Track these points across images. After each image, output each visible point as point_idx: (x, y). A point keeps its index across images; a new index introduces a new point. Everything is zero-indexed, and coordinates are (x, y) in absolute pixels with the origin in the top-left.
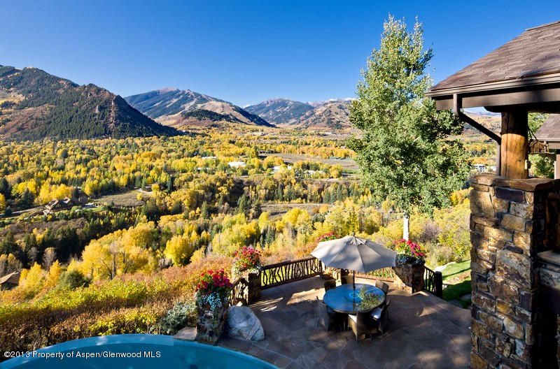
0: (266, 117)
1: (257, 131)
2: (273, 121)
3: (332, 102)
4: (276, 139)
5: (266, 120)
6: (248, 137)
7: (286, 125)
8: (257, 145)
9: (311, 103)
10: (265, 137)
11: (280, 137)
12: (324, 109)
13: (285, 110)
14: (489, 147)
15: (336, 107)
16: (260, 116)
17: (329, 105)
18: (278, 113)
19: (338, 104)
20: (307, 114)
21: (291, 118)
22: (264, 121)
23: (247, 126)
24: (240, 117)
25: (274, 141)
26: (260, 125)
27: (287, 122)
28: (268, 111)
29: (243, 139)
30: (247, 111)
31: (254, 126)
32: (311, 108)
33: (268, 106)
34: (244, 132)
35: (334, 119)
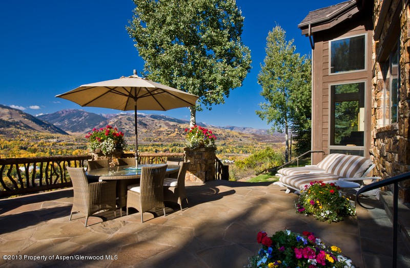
0: (61, 126)
1: (53, 138)
2: (68, 129)
3: (122, 115)
4: (72, 145)
5: (61, 128)
6: (42, 143)
7: (82, 133)
8: (52, 151)
9: (104, 115)
10: (61, 143)
11: (76, 143)
12: (116, 120)
13: (80, 120)
14: (224, 148)
15: (126, 118)
16: (54, 124)
17: (119, 117)
18: (73, 123)
19: (127, 117)
20: (101, 124)
21: (86, 127)
22: (59, 129)
23: (41, 133)
24: (32, 124)
25: (70, 147)
26: (56, 132)
27: (83, 131)
28: (63, 120)
29: (36, 145)
30: (41, 119)
31: (47, 133)
32: (104, 119)
33: (63, 115)
34: (37, 138)
35: (124, 128)
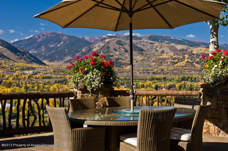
0: (38, 54)
1: (28, 69)
2: (45, 58)
3: (110, 37)
4: (50, 78)
5: (38, 57)
6: (17, 76)
7: (61, 63)
8: (28, 85)
9: (87, 38)
10: (37, 76)
11: (54, 76)
12: (102, 44)
13: (59, 45)
15: (115, 41)
16: (30, 52)
17: (107, 41)
18: (51, 49)
19: (117, 39)
20: (84, 50)
21: (66, 55)
22: (35, 58)
23: (16, 64)
25: (47, 80)
26: (32, 62)
27: (62, 59)
28: (40, 46)
29: (11, 78)
32: (88, 43)
33: (39, 40)
34: (12, 70)
35: (112, 56)
